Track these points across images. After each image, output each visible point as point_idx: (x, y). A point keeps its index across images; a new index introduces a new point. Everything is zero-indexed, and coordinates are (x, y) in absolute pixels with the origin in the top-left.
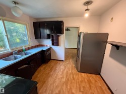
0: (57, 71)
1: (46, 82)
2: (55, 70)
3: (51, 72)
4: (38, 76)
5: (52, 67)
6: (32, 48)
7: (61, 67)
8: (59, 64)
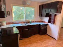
0: (43, 43)
1: (32, 44)
2: (43, 42)
3: (39, 41)
4: (32, 39)
5: (43, 39)
6: (35, 22)
7: (50, 43)
8: (50, 40)
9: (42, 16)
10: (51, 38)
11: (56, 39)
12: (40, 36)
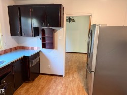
9: (22, 35)
10: (53, 77)
11: (62, 76)
12: (30, 84)
